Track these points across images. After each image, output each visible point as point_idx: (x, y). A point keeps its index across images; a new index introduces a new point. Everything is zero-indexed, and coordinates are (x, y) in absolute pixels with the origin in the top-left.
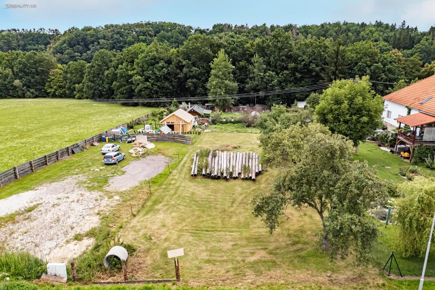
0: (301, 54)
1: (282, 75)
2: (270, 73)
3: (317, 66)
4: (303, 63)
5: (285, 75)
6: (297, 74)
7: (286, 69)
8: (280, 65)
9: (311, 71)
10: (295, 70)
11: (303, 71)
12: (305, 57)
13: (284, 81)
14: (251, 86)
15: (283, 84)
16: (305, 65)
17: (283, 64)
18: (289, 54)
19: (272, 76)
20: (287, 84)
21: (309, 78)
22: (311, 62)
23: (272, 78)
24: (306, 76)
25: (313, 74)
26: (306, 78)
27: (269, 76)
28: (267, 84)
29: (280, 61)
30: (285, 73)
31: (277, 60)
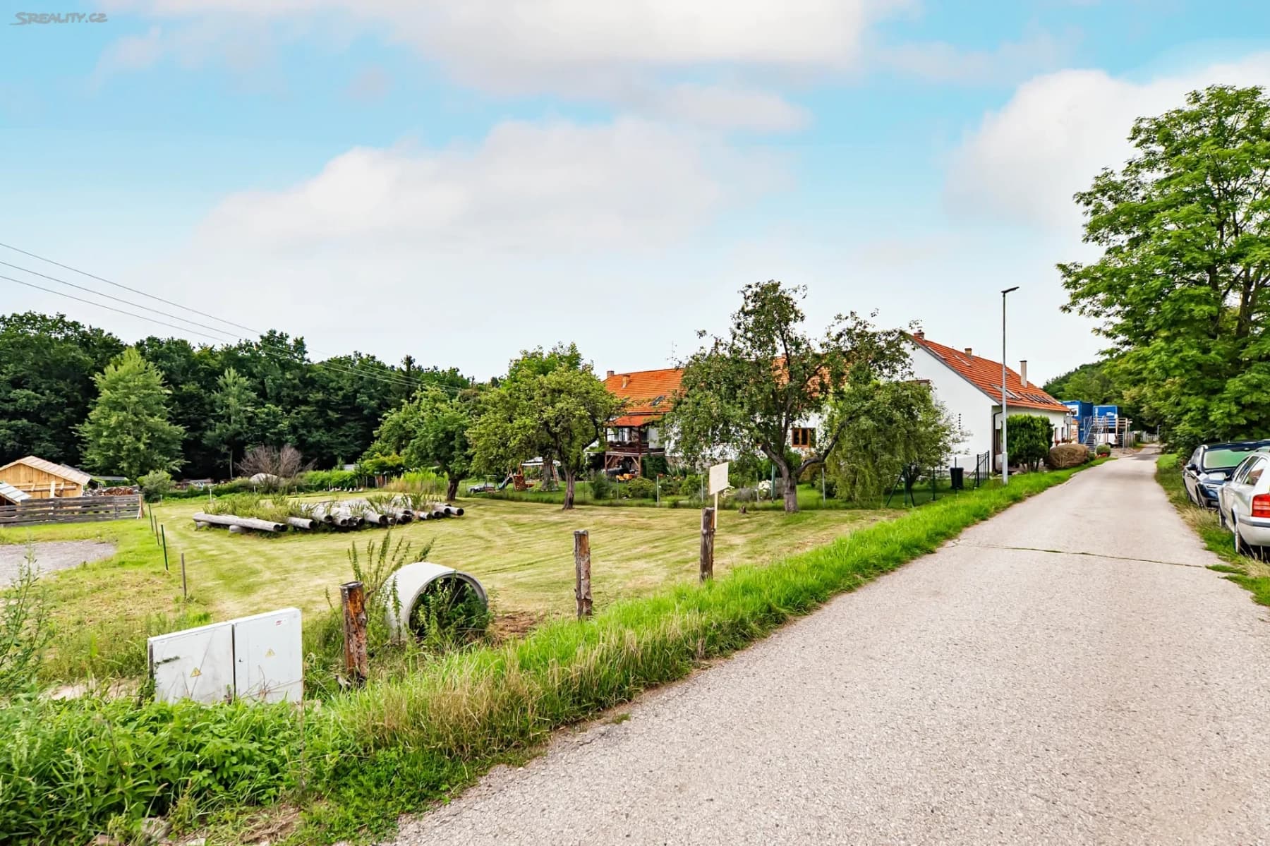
0: (333, 376)
1: (297, 414)
2: (269, 408)
3: (371, 398)
4: (341, 393)
5: (304, 414)
6: (330, 413)
7: (305, 402)
8: (288, 395)
9: (359, 409)
10: (323, 406)
11: (344, 407)
12: (342, 383)
13: (304, 425)
14: (220, 435)
15: (302, 431)
16: (345, 396)
17: (296, 393)
18: (308, 376)
19: (275, 414)
20: (309, 432)
21: (355, 420)
22: (356, 391)
23: (274, 417)
24: (349, 418)
25: (365, 412)
26: (350, 421)
27: (267, 414)
28: (265, 429)
29: (288, 388)
30: (305, 411)
31: (281, 386)
